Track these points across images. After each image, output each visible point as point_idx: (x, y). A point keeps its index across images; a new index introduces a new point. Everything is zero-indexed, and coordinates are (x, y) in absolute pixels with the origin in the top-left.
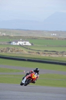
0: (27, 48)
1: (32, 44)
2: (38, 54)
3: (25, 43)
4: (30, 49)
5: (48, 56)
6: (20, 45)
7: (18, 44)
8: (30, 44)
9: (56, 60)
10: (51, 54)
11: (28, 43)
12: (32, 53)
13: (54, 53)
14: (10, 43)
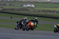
0: (33, 9)
1: (35, 6)
3: (31, 6)
4: (34, 9)
5: (45, 13)
7: (27, 6)
8: (34, 6)
9: (50, 16)
10: (47, 12)
12: (35, 11)
14: (22, 5)
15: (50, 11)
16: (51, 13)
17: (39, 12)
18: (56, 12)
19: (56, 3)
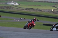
0: (16, 7)
1: (19, 4)
2: (22, 10)
3: (15, 4)
4: (18, 7)
5: (28, 11)
6: (12, 5)
7: (11, 4)
8: (18, 4)
9: (33, 14)
10: (30, 10)
11: (17, 4)
12: (19, 9)
13: (32, 9)
14: (6, 3)
15: (34, 9)
16: (34, 11)
17: (23, 9)
18: (40, 10)
19: (40, 2)
